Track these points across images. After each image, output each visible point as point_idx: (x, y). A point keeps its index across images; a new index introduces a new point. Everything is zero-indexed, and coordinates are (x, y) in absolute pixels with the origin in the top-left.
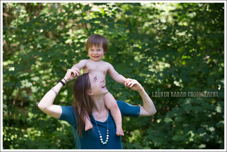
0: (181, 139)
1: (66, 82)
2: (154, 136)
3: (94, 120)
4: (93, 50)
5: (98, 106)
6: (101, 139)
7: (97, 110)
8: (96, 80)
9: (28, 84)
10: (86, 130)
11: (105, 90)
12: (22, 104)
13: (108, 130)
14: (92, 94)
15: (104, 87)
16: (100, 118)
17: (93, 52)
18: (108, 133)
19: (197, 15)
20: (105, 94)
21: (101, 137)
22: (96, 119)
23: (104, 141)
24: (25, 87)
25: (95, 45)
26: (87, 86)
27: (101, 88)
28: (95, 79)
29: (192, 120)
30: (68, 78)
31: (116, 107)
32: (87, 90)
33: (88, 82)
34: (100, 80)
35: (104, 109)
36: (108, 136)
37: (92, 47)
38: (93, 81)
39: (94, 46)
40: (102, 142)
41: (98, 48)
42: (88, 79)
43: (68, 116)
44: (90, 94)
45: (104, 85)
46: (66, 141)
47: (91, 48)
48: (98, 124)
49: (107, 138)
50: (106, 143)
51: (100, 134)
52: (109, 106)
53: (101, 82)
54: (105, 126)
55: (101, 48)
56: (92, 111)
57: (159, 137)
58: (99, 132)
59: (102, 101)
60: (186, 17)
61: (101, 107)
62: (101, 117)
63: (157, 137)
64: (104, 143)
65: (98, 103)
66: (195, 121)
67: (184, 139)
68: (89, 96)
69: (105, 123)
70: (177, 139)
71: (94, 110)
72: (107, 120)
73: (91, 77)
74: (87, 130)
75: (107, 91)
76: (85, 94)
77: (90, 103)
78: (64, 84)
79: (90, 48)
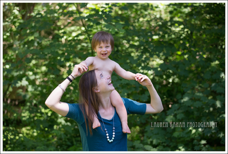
0: (181, 136)
1: (73, 78)
2: (153, 133)
3: (100, 118)
4: (101, 47)
5: (105, 103)
6: (108, 137)
7: (103, 107)
8: (103, 77)
9: (24, 82)
10: (93, 128)
11: (112, 87)
12: (17, 103)
13: (114, 128)
14: (99, 91)
15: (110, 84)
16: (106, 116)
17: (102, 50)
18: (114, 131)
19: (192, 10)
20: (112, 91)
21: (107, 135)
22: (103, 117)
23: (111, 139)
24: (21, 85)
25: (103, 41)
26: (94, 83)
27: (107, 85)
28: (101, 75)
29: (191, 116)
30: (75, 74)
31: (121, 104)
32: (94, 87)
33: (94, 79)
34: (106, 77)
35: (110, 106)
36: (114, 133)
37: (100, 44)
38: (100, 78)
39: (103, 43)
40: (108, 140)
41: (107, 45)
42: (94, 76)
43: (74, 113)
44: (97, 92)
45: (111, 82)
46: (64, 140)
47: (100, 46)
48: (105, 121)
49: (114, 136)
50: (112, 140)
51: (107, 132)
52: (115, 103)
53: (108, 79)
54: (111, 124)
55: (109, 45)
56: (99, 108)
57: (158, 134)
58: (106, 129)
59: (108, 98)
60: (181, 12)
61: (107, 104)
62: (108, 114)
63: (156, 134)
64: (110, 141)
65: (105, 100)
66: (195, 117)
67: (184, 136)
68: (96, 93)
69: (111, 121)
70: (178, 136)
71: (100, 107)
72: (113, 117)
73: (97, 74)
74: (95, 128)
75: (113, 88)
76: (92, 92)
77: (97, 101)
78: (71, 81)
79: (98, 45)
